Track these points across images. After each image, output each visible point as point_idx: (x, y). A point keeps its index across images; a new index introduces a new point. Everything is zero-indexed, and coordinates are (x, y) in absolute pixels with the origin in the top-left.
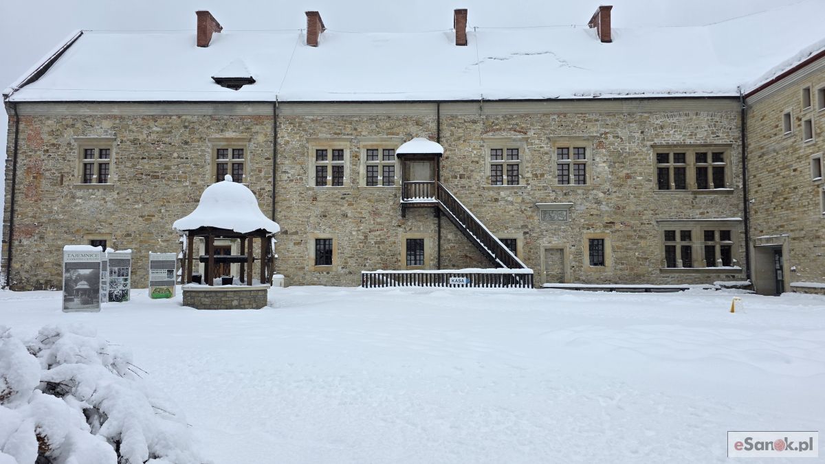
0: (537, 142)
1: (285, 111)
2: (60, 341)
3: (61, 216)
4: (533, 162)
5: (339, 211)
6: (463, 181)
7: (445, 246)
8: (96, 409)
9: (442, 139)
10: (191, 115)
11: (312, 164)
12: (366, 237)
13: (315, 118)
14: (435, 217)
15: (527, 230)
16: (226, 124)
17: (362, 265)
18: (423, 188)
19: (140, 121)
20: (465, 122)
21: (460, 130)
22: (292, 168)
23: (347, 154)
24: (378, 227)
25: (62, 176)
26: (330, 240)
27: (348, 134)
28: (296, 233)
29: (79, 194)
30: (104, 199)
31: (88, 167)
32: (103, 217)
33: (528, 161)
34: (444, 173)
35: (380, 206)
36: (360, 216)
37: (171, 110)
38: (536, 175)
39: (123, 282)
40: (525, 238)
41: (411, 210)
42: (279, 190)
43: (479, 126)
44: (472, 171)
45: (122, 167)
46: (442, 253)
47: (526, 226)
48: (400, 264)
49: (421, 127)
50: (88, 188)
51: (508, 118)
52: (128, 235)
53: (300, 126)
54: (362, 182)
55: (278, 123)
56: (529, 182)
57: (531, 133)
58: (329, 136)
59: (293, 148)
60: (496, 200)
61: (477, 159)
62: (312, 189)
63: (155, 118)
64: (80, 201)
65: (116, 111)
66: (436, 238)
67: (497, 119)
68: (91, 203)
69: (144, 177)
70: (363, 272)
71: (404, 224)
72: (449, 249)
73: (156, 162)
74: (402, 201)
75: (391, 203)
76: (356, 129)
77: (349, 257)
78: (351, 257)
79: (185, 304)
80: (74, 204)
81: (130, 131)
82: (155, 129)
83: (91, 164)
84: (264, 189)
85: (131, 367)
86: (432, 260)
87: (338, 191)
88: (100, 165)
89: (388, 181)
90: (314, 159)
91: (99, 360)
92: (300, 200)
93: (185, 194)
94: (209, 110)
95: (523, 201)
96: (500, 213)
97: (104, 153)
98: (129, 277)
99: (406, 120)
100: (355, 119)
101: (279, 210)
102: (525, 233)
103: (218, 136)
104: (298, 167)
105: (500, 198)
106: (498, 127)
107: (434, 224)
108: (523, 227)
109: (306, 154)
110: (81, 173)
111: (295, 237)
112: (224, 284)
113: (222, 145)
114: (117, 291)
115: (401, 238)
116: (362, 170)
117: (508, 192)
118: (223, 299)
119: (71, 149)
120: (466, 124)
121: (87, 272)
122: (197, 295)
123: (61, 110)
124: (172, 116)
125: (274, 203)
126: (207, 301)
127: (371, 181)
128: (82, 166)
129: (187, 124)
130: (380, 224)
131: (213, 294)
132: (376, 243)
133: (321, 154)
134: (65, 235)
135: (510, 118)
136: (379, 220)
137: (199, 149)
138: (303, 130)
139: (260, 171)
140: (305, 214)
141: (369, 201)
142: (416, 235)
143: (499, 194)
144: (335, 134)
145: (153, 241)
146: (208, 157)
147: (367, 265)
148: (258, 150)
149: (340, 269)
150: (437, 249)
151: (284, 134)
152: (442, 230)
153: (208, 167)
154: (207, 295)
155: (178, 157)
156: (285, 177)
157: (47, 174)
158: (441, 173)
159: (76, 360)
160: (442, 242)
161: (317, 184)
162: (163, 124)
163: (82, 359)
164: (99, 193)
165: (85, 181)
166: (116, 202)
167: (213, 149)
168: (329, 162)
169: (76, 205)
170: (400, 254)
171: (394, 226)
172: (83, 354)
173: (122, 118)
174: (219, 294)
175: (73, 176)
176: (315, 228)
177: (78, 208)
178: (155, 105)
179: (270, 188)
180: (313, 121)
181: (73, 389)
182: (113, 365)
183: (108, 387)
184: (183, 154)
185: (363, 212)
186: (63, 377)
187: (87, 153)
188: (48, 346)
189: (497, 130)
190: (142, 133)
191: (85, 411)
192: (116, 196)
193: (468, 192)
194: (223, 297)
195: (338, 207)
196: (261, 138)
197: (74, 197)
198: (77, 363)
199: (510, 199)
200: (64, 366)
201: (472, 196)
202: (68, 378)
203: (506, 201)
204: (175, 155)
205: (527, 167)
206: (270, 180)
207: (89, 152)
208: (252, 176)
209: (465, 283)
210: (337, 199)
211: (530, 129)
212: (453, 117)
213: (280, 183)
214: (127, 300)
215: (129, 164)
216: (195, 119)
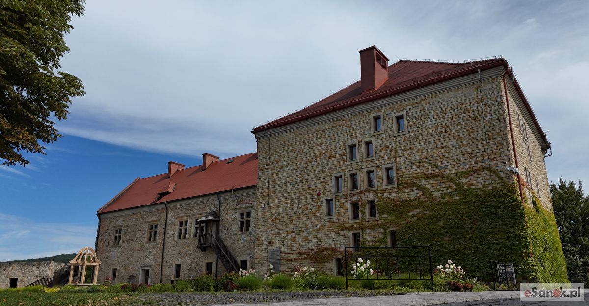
1: (170, 206)
5: (183, 250)
6: (228, 231)
9: (221, 211)
11: (177, 227)
12: (192, 263)
13: (179, 207)
16: (152, 214)
19: (130, 217)
22: (171, 231)
23: (189, 222)
24: (196, 257)
25: (109, 242)
26: (180, 264)
27: (190, 213)
29: (112, 249)
30: (118, 251)
31: (116, 238)
33: (253, 218)
34: (222, 228)
36: (190, 252)
40: (251, 260)
42: (166, 242)
43: (235, 203)
44: (232, 225)
46: (218, 270)
50: (114, 247)
52: (123, 266)
53: (175, 211)
54: (193, 236)
55: (168, 211)
56: (253, 229)
57: (255, 204)
58: (183, 215)
59: (172, 222)
60: (240, 240)
61: (234, 219)
62: (175, 241)
63: (134, 215)
64: (112, 252)
65: (124, 213)
66: (216, 262)
67: (242, 198)
68: (114, 253)
69: (129, 240)
71: (204, 255)
72: (221, 268)
73: (133, 233)
76: (192, 210)
78: (186, 273)
81: (127, 221)
82: (134, 219)
83: (117, 236)
84: (161, 242)
87: (184, 241)
88: (119, 236)
92: (172, 246)
94: (148, 209)
95: (251, 239)
96: (241, 246)
99: (209, 203)
100: (193, 205)
101: (165, 251)
102: (251, 257)
103: (150, 220)
104: (173, 230)
105: (242, 239)
107: (216, 255)
108: (250, 254)
109: (176, 224)
110: (114, 240)
111: (169, 264)
113: (151, 223)
115: (204, 262)
116: (193, 229)
117: (245, 236)
119: (112, 231)
123: (111, 215)
124: (138, 213)
125: (164, 248)
128: (114, 237)
132: (195, 266)
133: (181, 223)
134: (107, 267)
135: (247, 196)
136: (197, 254)
137: (144, 226)
138: (176, 213)
139: (161, 234)
140: (173, 253)
141: (194, 245)
142: (209, 261)
143: (241, 236)
144: (186, 213)
145: (129, 268)
146: (147, 230)
148: (161, 224)
150: (216, 268)
151: (169, 217)
152: (218, 258)
153: (146, 234)
156: (168, 236)
157: (105, 242)
158: (220, 228)
160: (219, 263)
161: (178, 238)
162: (136, 217)
164: (117, 249)
165: (114, 243)
166: (121, 253)
167: (148, 226)
168: (183, 227)
169: (111, 254)
170: (203, 271)
171: (201, 257)
173: (125, 216)
175: (112, 242)
176: (176, 259)
179: (163, 242)
180: (179, 209)
184: (140, 229)
185: (192, 250)
189: (242, 203)
192: (121, 249)
193: (229, 237)
195: (184, 248)
196: (162, 219)
197: (110, 251)
199: (245, 239)
203: (244, 240)
204: (138, 230)
205: (253, 221)
206: (163, 238)
207: (116, 232)
208: (158, 237)
210: (184, 245)
211: (254, 201)
215: (125, 236)
216: (144, 213)
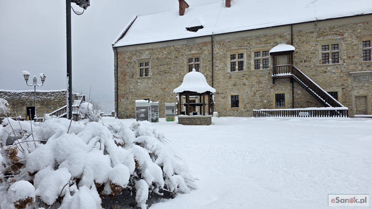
0: (350, 39)
1: (217, 39)
2: (140, 127)
3: (133, 90)
4: (348, 50)
5: (241, 82)
6: (306, 63)
7: (296, 97)
8: (154, 154)
9: (294, 43)
10: (178, 45)
11: (229, 61)
12: (255, 94)
13: (230, 40)
14: (290, 83)
15: (344, 87)
16: (192, 48)
17: (253, 107)
18: (284, 68)
19: (159, 50)
20: (307, 33)
21: (304, 38)
22: (220, 64)
23: (245, 56)
24: (261, 89)
25: (133, 75)
26: (238, 96)
27: (245, 46)
28: (222, 93)
29: (139, 81)
30: (148, 83)
31: (142, 70)
32: (147, 90)
33: (344, 50)
34: (295, 60)
35: (261, 79)
36: (252, 84)
37: (171, 44)
38: (350, 57)
39: (156, 115)
40: (343, 91)
41: (278, 80)
42: (215, 75)
43: (315, 35)
44: (311, 58)
45: (153, 69)
46: (295, 100)
47: (344, 85)
48: (272, 106)
49: (283, 39)
50: (142, 78)
51: (331, 28)
52: (157, 97)
53: (223, 45)
54: (253, 68)
55: (213, 45)
56: (345, 61)
57: (346, 35)
58: (236, 48)
59: (220, 55)
60: (325, 72)
61: (314, 52)
62: (229, 73)
63: (164, 48)
64: (139, 84)
65: (150, 47)
66: (291, 93)
67: (326, 29)
68: (143, 84)
69: (162, 73)
70: (254, 110)
71: (274, 87)
72: (298, 98)
73: (166, 66)
74: (273, 76)
75: (267, 77)
76: (249, 43)
77: (247, 104)
78: (248, 103)
79: (179, 123)
80: (137, 85)
81: (155, 54)
82: (165, 53)
83: (143, 69)
84: (208, 75)
85: (164, 139)
86: (289, 104)
87: (241, 73)
88: (146, 69)
89: (265, 67)
90: (230, 59)
91: (153, 135)
92: (224, 79)
93: (177, 79)
94: (185, 42)
95: (341, 71)
96: (328, 78)
97: (147, 64)
98: (158, 113)
99: (274, 35)
100: (249, 38)
101: (215, 83)
102: (343, 89)
103: (189, 53)
104: (223, 64)
105: (327, 71)
106: (326, 34)
107: (290, 86)
108: (341, 85)
109: (226, 57)
110: (139, 73)
111: (222, 95)
112: (193, 115)
113: (191, 57)
114: (154, 118)
115: (273, 93)
116: (252, 62)
117: (332, 67)
118: (194, 121)
119: (136, 64)
120: (307, 34)
121: (143, 110)
122: (184, 119)
123: (131, 48)
124: (171, 46)
125: (213, 81)
126: (188, 122)
127: (257, 67)
128: (139, 70)
129: (176, 49)
130: (262, 87)
131: (190, 119)
132: (260, 96)
133: (233, 57)
134: (135, 97)
135: (334, 27)
136: (261, 86)
137: (182, 60)
138: (225, 47)
139: (206, 67)
140: (226, 85)
141: (256, 77)
142: (280, 92)
143: (327, 68)
144: (239, 46)
145: (166, 99)
146: (185, 63)
147: (256, 107)
148: (205, 58)
149: (243, 109)
150: (292, 98)
151: (216, 50)
152: (294, 89)
153: (185, 67)
154: (188, 120)
155: (174, 64)
156: (217, 69)
157: (128, 74)
158: (293, 60)
159: (145, 134)
160: (294, 95)
161: (231, 71)
162: (167, 50)
163: (148, 134)
164: (146, 80)
165: (141, 76)
166: (152, 83)
167: (187, 59)
168: (236, 60)
169: (138, 86)
170: (272, 101)
171: (269, 88)
172: (147, 132)
173: (152, 49)
174: (192, 119)
175: (137, 74)
176: (231, 91)
177: (139, 87)
178: (164, 43)
179: (211, 74)
180: (229, 42)
181: (145, 145)
182: (158, 138)
183: (157, 145)
184: (176, 62)
185: (253, 82)
186: (141, 140)
187: (141, 65)
188: (135, 129)
189: (325, 35)
190: (160, 55)
191: (150, 154)
192: (152, 81)
193: (309, 69)
194: (194, 120)
195: (241, 81)
196: (206, 52)
197: (137, 82)
198: (146, 135)
199: (333, 71)
200: (141, 137)
201: (311, 71)
202: (143, 141)
203: (331, 72)
204: (173, 63)
205: (344, 53)
206: (210, 70)
207: (142, 64)
208: (203, 69)
209: (308, 115)
210: (241, 77)
211: (346, 33)
212: (300, 31)
213: (215, 71)
214: (158, 122)
215: (156, 68)
216: (180, 47)
